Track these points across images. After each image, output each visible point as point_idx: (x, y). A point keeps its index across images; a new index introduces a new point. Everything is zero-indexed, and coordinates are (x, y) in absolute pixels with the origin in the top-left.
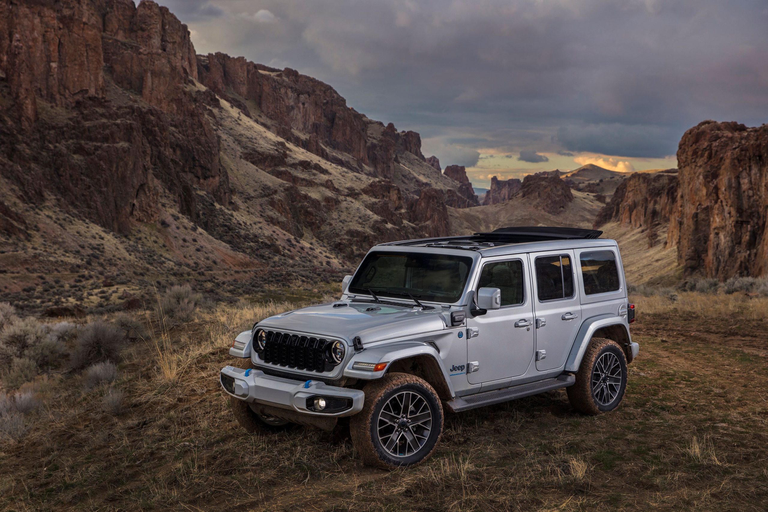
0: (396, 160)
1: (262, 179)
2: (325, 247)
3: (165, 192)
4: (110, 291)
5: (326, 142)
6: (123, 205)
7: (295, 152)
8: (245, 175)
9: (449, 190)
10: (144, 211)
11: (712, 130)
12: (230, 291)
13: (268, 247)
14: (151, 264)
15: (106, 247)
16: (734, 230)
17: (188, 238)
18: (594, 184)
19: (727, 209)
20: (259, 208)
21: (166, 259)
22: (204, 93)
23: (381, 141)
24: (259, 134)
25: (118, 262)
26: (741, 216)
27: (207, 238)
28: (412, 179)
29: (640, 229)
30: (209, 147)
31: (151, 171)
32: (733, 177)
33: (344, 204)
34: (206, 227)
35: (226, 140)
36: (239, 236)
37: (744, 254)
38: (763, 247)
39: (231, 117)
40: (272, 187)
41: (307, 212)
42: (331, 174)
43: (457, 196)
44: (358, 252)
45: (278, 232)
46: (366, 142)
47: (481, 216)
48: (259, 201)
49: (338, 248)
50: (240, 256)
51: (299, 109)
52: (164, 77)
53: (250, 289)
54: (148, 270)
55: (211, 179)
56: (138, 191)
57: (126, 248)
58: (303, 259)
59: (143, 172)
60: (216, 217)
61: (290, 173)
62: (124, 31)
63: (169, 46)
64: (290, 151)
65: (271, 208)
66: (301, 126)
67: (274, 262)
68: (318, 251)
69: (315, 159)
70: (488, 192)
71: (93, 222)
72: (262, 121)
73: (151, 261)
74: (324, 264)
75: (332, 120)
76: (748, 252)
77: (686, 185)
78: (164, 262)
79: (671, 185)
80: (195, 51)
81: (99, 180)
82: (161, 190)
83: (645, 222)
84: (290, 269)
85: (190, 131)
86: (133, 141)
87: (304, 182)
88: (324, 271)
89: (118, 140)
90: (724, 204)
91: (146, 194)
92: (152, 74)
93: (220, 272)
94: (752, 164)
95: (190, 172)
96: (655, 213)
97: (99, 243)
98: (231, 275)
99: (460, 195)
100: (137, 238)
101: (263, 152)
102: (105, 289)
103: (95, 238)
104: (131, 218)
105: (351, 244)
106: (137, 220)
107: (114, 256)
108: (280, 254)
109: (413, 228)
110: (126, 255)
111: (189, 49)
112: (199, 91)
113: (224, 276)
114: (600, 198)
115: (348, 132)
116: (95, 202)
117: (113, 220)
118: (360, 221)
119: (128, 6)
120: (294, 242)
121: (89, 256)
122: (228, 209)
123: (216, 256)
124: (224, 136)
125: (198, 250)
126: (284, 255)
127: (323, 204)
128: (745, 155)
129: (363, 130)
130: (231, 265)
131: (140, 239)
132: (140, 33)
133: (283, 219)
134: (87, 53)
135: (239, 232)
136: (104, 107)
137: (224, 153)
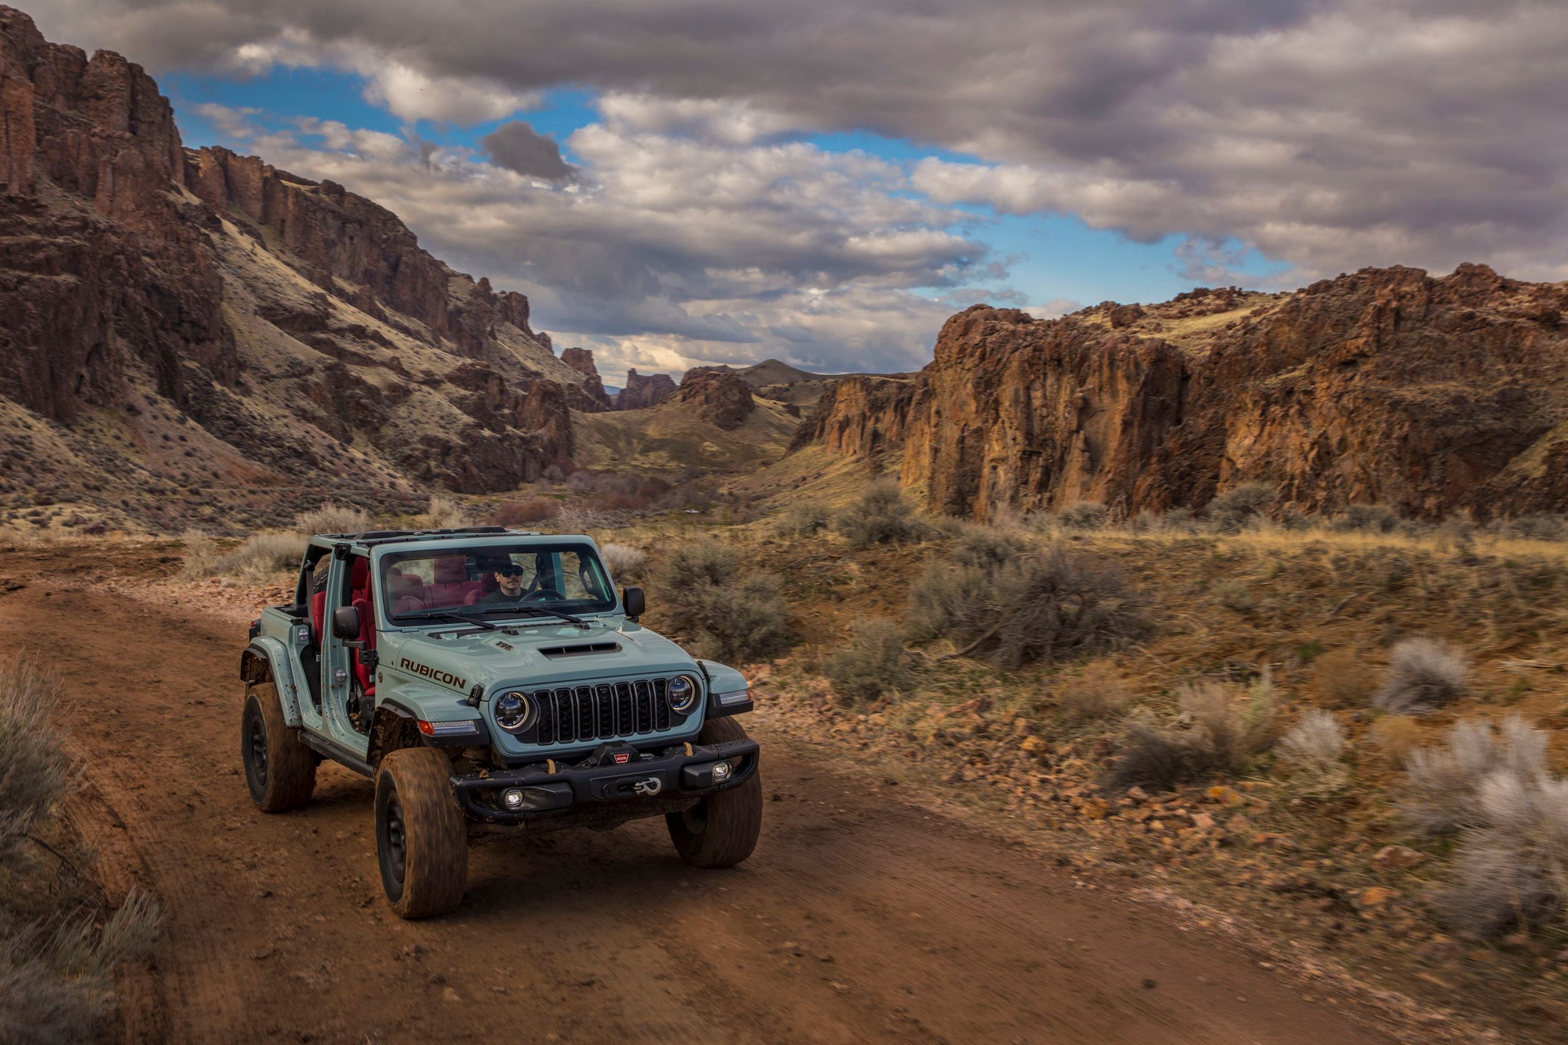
0: (492, 334)
1: (290, 349)
2: (386, 459)
3: (134, 360)
4: (48, 513)
5: (384, 299)
6: (64, 375)
7: (342, 312)
8: (261, 341)
9: (571, 385)
10: (99, 387)
11: (986, 319)
12: (242, 522)
13: (298, 455)
14: (112, 473)
15: (35, 441)
16: (1019, 464)
17: (170, 434)
18: (780, 388)
19: (1010, 433)
20: (283, 394)
21: (135, 465)
22: (197, 207)
23: (469, 303)
24: (285, 279)
25: (57, 466)
26: (1029, 445)
27: (203, 436)
28: (514, 365)
29: (854, 458)
30: (206, 292)
31: (111, 323)
32: (1021, 388)
33: (417, 396)
34: (199, 417)
35: (231, 285)
36: (253, 437)
37: (1032, 499)
38: (1064, 490)
39: (242, 249)
40: (305, 363)
41: (358, 403)
42: (397, 348)
43: (582, 394)
44: (437, 471)
45: (313, 433)
46: (446, 304)
47: (620, 426)
48: (284, 382)
49: (406, 463)
50: (256, 466)
51: (344, 244)
52: (135, 176)
53: (274, 520)
54: (106, 481)
55: (208, 343)
56: (90, 354)
57: (69, 445)
58: (354, 477)
59: (99, 325)
60: (215, 403)
61: (333, 343)
62: (67, 96)
63: (143, 127)
64: (335, 308)
65: (303, 394)
66: (346, 272)
67: (309, 479)
68: (376, 465)
69: (372, 324)
70: (622, 391)
71: (12, 400)
72: (286, 259)
73: (112, 468)
74: (386, 485)
75: (395, 267)
76: (1039, 496)
77: (947, 396)
78: (133, 471)
79: (901, 396)
80: (180, 142)
81: (23, 332)
82: (127, 356)
83: (862, 447)
84: (336, 491)
85: (175, 265)
86: (84, 273)
87: (356, 359)
88: (389, 496)
89: (58, 270)
90: (1007, 425)
91: (102, 360)
92: (113, 169)
93: (225, 491)
94: (1048, 370)
95: (174, 330)
96: (876, 436)
97: (23, 434)
98: (243, 496)
99: (585, 393)
100: (86, 430)
101: (292, 307)
102: (39, 508)
103: (16, 426)
104: (76, 398)
105: (428, 458)
106: (86, 401)
107: (49, 457)
108: (318, 467)
109: (521, 438)
110: (70, 455)
111: (171, 136)
112: (188, 204)
113: (230, 497)
114: (794, 411)
115: (419, 286)
116: (16, 366)
117: (47, 399)
118: (442, 422)
119: (75, 58)
120: (340, 451)
121: (6, 454)
122: (234, 392)
123: (218, 465)
124: (229, 279)
125: (188, 454)
126: (322, 469)
127: (385, 393)
128: (1039, 358)
129: (442, 284)
130: (242, 481)
131: (91, 431)
132: (93, 102)
133: (322, 413)
134: (7, 126)
135: (251, 430)
136: (37, 215)
137: (229, 303)
